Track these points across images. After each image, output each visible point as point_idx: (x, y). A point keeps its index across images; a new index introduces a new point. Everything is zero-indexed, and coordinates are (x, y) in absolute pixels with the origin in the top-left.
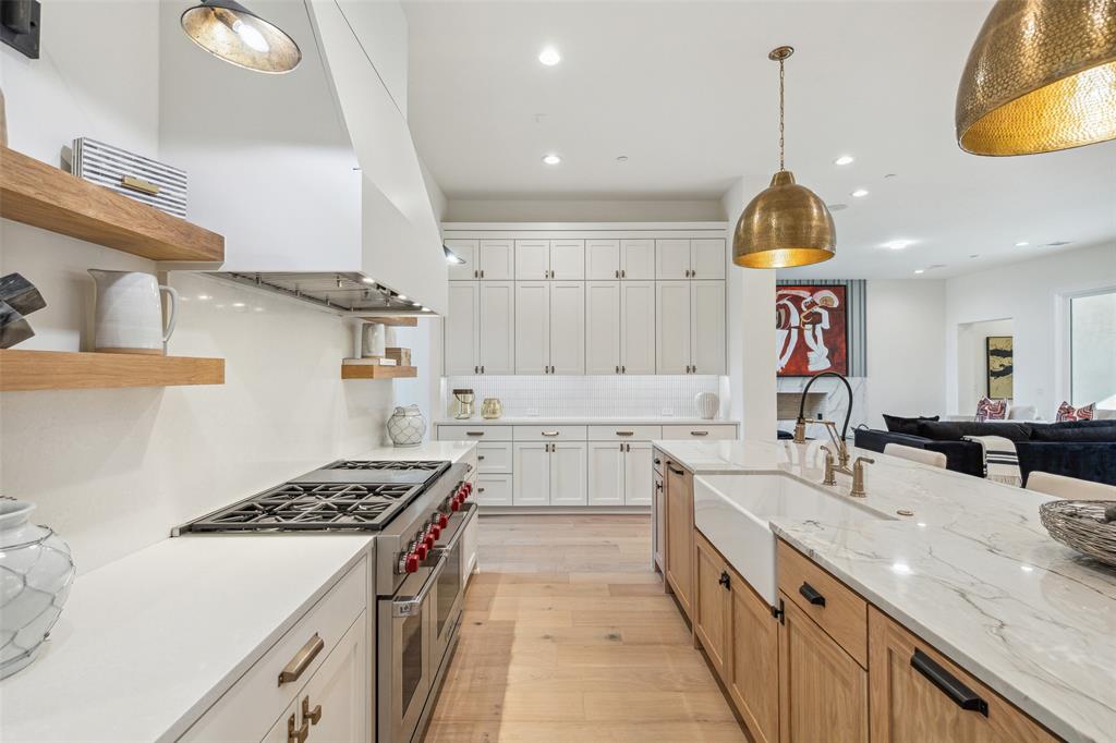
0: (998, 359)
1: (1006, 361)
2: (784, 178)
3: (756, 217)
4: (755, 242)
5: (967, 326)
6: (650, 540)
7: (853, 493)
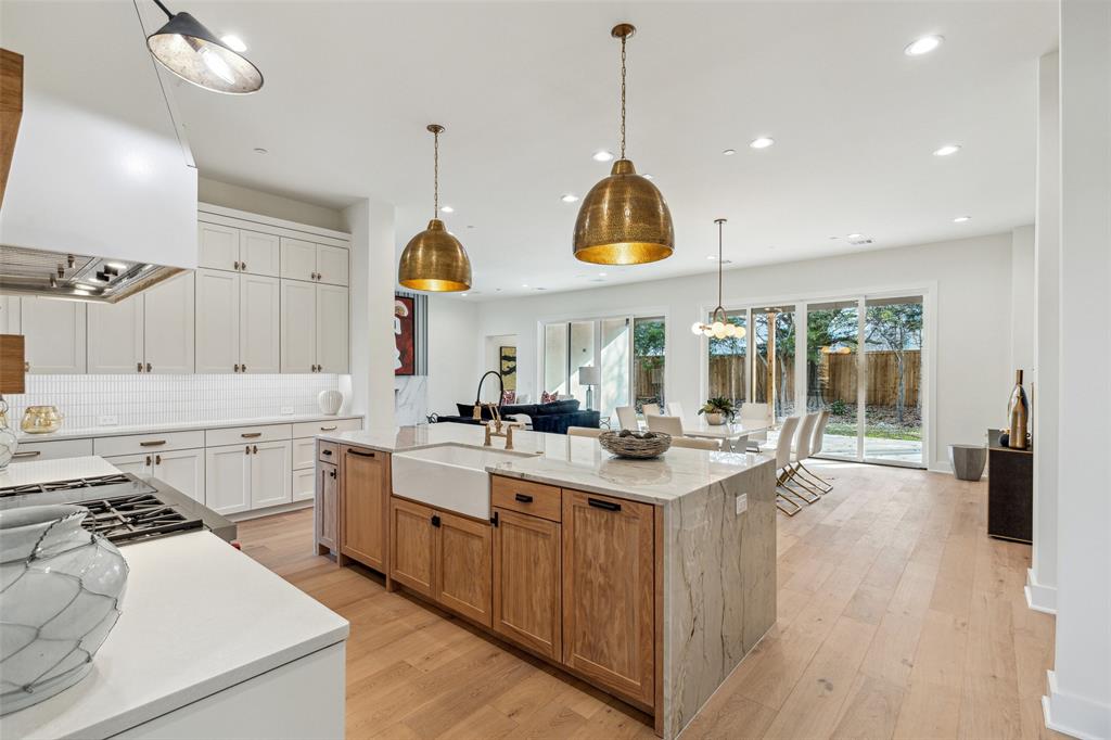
0: (507, 361)
1: (511, 364)
2: (437, 226)
3: (420, 253)
4: (419, 271)
5: (490, 338)
6: (313, 530)
7: (506, 447)
